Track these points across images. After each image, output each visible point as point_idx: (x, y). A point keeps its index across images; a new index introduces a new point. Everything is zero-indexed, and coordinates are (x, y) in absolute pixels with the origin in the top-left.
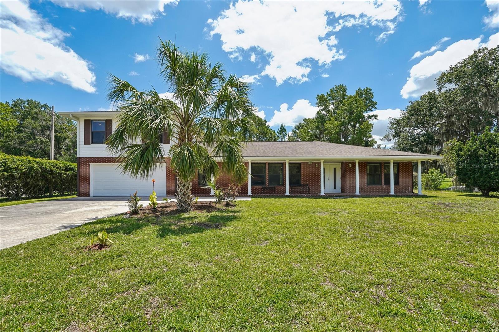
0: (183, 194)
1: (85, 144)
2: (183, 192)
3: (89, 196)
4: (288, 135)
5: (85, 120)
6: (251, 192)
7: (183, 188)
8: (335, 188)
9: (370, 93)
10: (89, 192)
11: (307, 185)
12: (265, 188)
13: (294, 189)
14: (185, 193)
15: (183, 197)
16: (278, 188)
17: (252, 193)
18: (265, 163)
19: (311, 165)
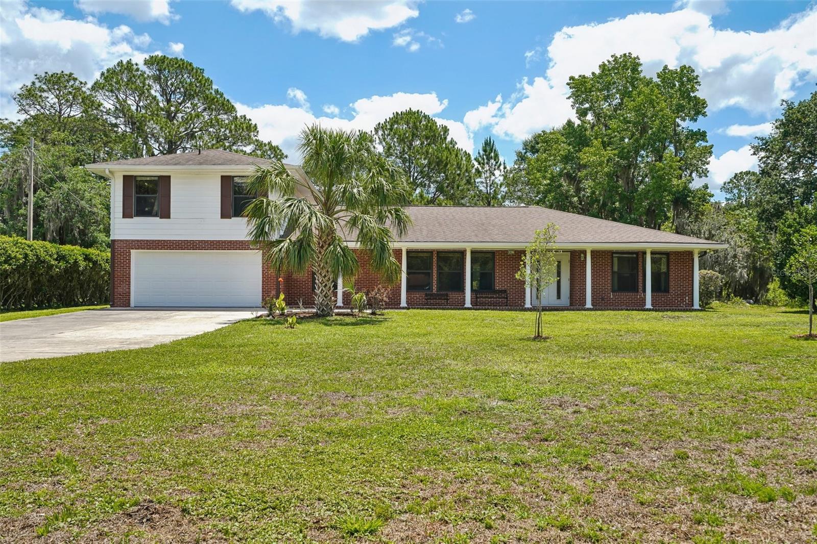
0: (325, 296)
1: (124, 216)
2: (325, 293)
3: (129, 306)
4: (505, 168)
5: (124, 177)
6: (405, 302)
7: (324, 289)
8: (559, 297)
9: (689, 80)
10: (129, 300)
11: (505, 291)
12: (430, 296)
13: (482, 297)
14: (327, 295)
15: (325, 299)
16: (453, 296)
17: (407, 302)
18: (430, 252)
19: (513, 255)
